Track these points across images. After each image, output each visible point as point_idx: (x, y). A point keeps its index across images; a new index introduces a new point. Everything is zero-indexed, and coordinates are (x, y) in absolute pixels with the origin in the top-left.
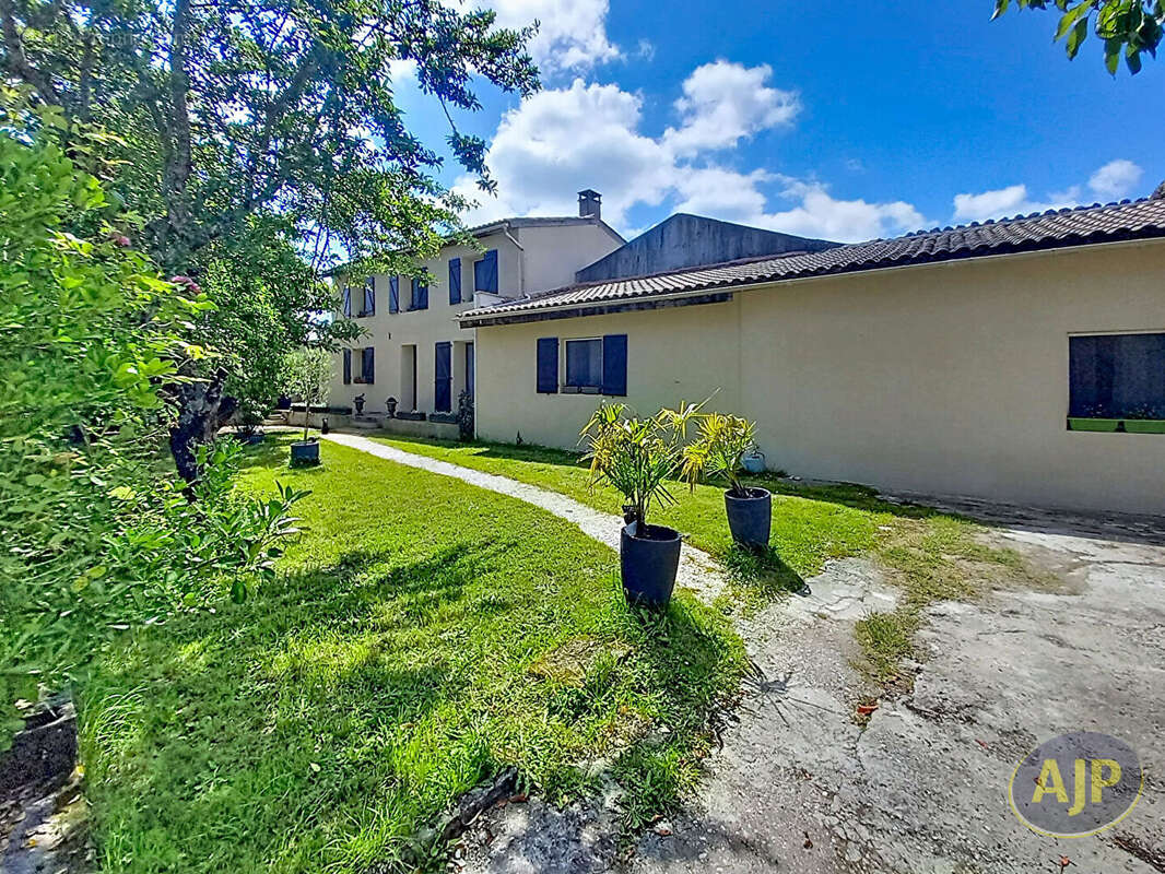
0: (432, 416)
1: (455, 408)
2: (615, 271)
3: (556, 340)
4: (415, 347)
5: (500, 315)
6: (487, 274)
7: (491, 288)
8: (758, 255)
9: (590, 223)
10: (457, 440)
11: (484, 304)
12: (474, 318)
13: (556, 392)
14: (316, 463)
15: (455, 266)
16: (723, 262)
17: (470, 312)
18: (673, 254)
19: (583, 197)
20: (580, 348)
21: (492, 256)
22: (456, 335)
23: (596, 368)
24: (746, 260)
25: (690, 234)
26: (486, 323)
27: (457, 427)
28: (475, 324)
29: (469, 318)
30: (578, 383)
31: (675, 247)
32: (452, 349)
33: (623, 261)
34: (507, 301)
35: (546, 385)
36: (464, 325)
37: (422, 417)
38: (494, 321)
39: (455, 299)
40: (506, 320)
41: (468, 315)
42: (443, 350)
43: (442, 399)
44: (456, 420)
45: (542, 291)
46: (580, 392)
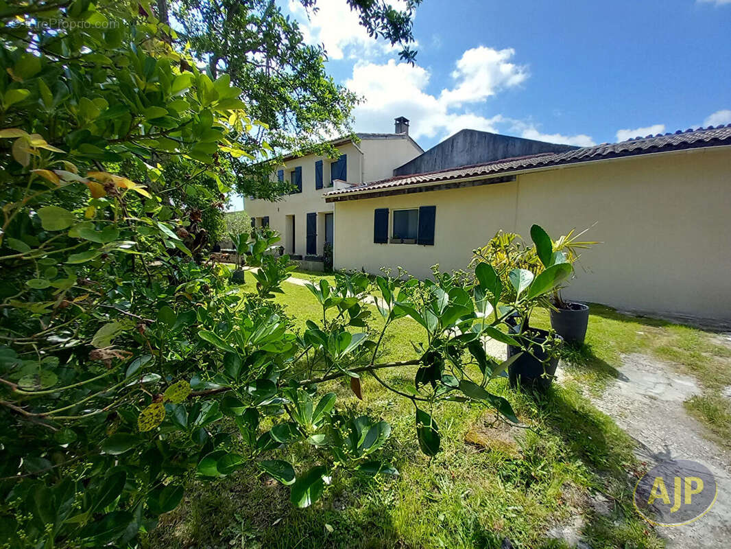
0: (306, 257)
1: (320, 252)
2: (420, 168)
3: (388, 209)
4: (294, 217)
5: (351, 194)
6: (339, 170)
7: (343, 177)
8: (519, 156)
9: (403, 138)
10: (322, 271)
11: (340, 187)
12: (336, 196)
13: (387, 243)
14: (243, 282)
15: (319, 166)
16: (494, 160)
17: (332, 192)
18: (459, 157)
19: (398, 122)
20: (402, 215)
21: (344, 158)
22: (321, 207)
23: (414, 227)
24: (510, 159)
25: (472, 142)
26: (343, 199)
27: (322, 264)
28: (335, 200)
29: (332, 196)
30: (401, 237)
31: (462, 152)
32: (317, 217)
33: (426, 162)
34: (354, 186)
35: (380, 237)
36: (328, 200)
37: (300, 258)
38: (348, 198)
39: (319, 186)
40: (355, 197)
41: (331, 194)
42: (311, 218)
43: (311, 247)
44: (320, 259)
45: (374, 181)
46: (402, 243)
